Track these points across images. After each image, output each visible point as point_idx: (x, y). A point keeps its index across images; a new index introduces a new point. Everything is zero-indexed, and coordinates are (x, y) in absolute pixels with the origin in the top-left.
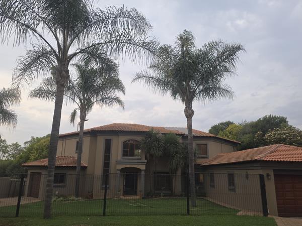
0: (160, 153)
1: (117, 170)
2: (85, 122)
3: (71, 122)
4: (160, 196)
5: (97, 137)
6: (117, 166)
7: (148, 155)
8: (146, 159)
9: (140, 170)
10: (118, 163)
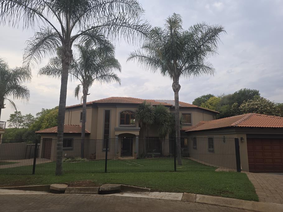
0: (151, 122)
1: (116, 136)
2: (87, 96)
3: (76, 96)
4: (152, 157)
5: (98, 108)
6: (116, 132)
7: (141, 124)
8: (140, 126)
9: (134, 136)
10: (116, 130)
